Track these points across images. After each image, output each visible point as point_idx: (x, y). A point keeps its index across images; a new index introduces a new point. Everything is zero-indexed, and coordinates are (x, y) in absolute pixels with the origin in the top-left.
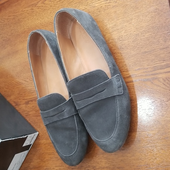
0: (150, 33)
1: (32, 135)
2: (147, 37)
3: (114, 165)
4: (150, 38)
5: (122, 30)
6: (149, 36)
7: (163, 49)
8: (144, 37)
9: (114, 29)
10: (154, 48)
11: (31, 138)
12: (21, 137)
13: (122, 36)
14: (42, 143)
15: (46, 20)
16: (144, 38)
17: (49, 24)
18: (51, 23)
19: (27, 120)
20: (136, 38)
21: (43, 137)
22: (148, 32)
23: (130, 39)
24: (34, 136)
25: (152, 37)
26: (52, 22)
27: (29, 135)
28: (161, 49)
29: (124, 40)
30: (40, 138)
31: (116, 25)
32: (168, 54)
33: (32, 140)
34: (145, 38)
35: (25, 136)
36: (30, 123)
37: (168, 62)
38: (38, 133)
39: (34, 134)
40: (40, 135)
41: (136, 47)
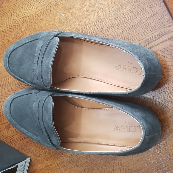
0: (132, 4)
1: (23, 162)
2: (129, 9)
3: (130, 169)
4: (133, 9)
5: (98, 10)
6: (132, 7)
7: (152, 17)
8: (126, 10)
9: (89, 11)
10: (140, 19)
11: (22, 167)
12: (9, 169)
13: (101, 16)
14: (38, 169)
15: (8, 25)
16: (126, 12)
17: (13, 28)
18: (14, 27)
19: (13, 147)
20: (117, 14)
21: (36, 161)
22: (129, 3)
23: (111, 17)
24: (25, 164)
25: (135, 7)
26: (15, 25)
27: (19, 164)
28: (149, 18)
29: (104, 21)
30: (33, 164)
31: (90, 6)
32: (159, 21)
33: (24, 168)
34: (128, 11)
35: (15, 166)
36: (18, 149)
37: (161, 30)
38: (29, 158)
39: (25, 160)
40: (32, 160)
41: (120, 24)
